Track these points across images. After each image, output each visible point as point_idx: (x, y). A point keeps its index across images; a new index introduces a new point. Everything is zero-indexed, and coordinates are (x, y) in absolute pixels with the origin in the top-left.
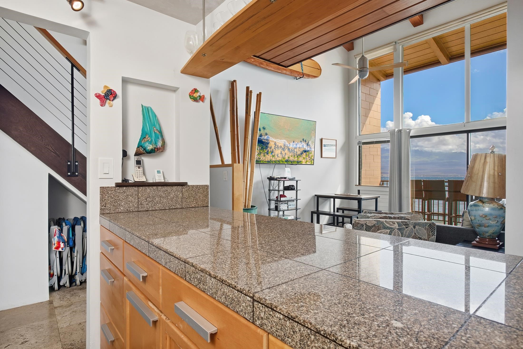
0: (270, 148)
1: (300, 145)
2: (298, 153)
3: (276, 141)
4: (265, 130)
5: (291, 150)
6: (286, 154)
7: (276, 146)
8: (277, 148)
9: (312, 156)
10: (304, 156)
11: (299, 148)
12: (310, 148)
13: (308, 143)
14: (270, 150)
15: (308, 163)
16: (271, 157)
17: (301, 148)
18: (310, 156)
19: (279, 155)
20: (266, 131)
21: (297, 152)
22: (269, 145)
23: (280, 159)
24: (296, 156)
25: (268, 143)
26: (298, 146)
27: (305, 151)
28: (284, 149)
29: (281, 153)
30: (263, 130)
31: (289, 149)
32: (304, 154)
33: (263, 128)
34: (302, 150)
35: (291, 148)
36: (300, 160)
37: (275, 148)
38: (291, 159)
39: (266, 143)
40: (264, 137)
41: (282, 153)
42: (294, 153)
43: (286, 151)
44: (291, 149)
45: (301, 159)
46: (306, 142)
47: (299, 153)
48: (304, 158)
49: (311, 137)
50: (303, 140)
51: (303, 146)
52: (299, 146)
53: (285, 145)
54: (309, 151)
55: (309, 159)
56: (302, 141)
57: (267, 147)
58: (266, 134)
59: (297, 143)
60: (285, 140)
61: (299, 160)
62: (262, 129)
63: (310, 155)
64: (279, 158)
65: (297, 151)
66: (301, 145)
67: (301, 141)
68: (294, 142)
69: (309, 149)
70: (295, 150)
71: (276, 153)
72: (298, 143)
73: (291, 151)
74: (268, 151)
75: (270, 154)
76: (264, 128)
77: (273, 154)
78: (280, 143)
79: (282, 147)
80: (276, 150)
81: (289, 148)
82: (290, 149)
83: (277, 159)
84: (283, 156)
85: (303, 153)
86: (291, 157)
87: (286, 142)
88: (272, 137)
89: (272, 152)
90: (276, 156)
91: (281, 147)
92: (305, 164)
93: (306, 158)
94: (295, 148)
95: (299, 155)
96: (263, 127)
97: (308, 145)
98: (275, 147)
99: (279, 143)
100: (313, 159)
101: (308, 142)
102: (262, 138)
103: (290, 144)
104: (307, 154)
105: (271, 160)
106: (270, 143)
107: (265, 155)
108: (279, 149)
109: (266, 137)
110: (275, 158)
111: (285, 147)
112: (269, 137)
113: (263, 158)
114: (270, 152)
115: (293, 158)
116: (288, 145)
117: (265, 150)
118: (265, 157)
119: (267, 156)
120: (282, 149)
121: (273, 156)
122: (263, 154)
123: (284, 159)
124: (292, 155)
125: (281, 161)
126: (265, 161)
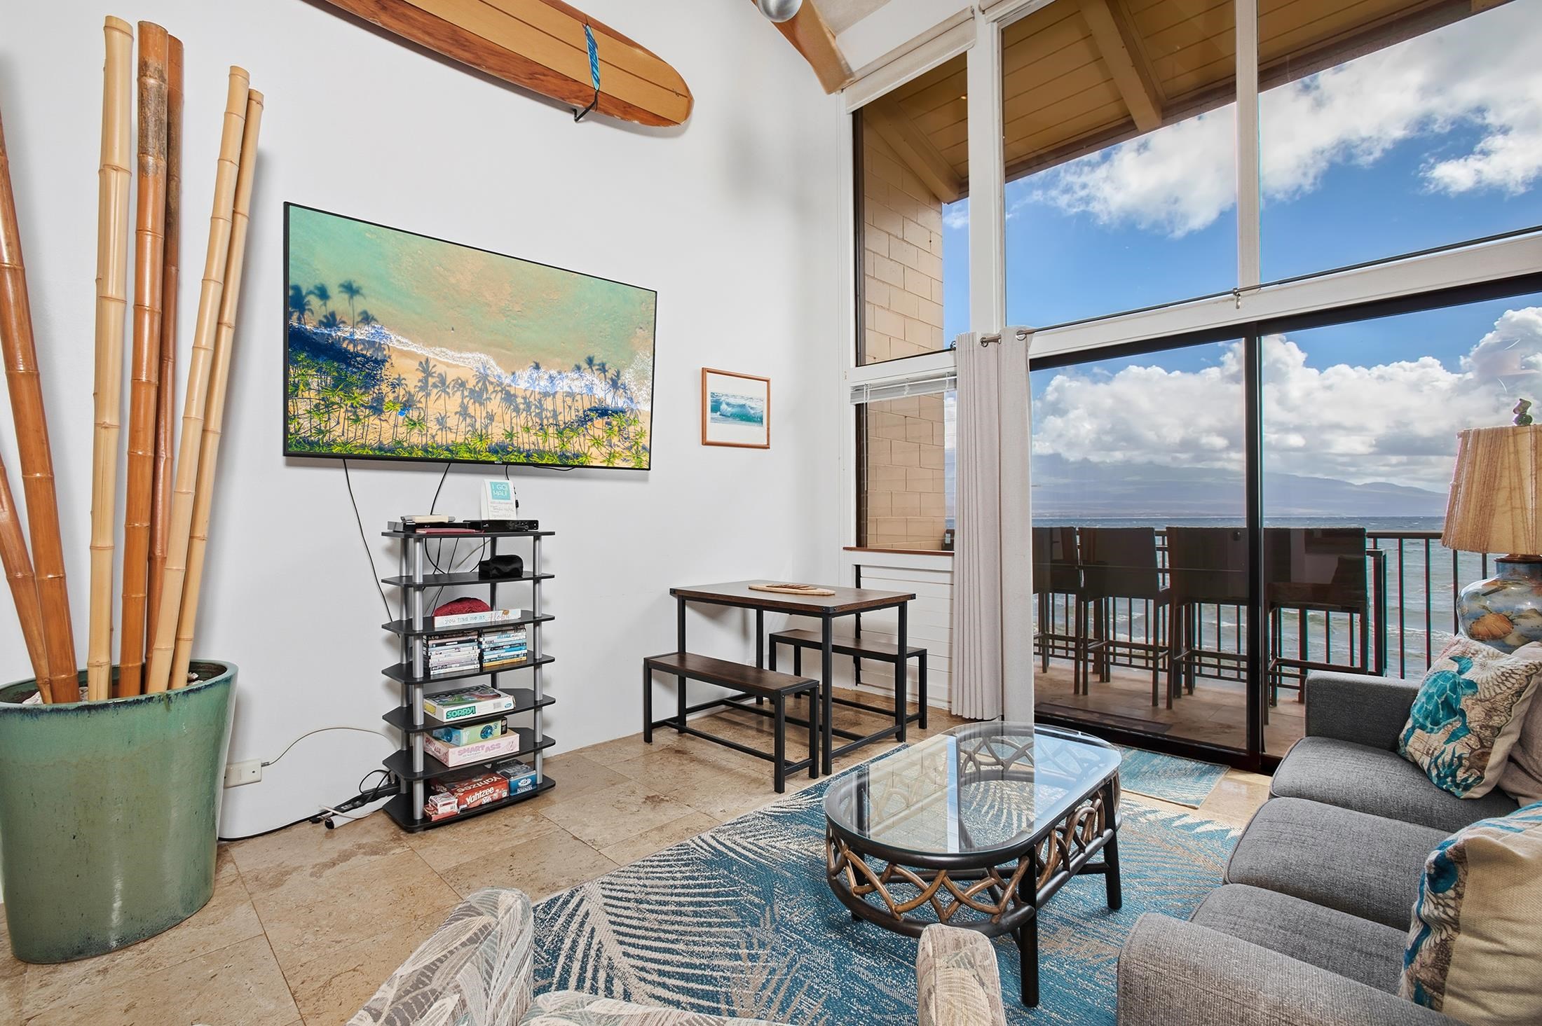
0: (394, 386)
1: (571, 383)
2: (561, 418)
3: (431, 356)
4: (357, 298)
5: (520, 400)
6: (491, 417)
7: (431, 380)
8: (435, 386)
9: (641, 434)
10: (598, 433)
11: (571, 395)
12: (631, 400)
13: (618, 376)
14: (391, 396)
15: (618, 463)
16: (401, 430)
17: (578, 397)
18: (631, 435)
19: (452, 421)
20: (360, 304)
21: (554, 411)
22: (388, 372)
23: (460, 440)
24: (551, 430)
25: (379, 363)
26: (563, 386)
27: (603, 412)
28: (478, 396)
29: (464, 413)
30: (346, 296)
31: (509, 398)
32: (599, 422)
33: (342, 286)
34: (587, 406)
35: (520, 394)
36: (577, 447)
37: (423, 388)
38: (526, 441)
39: (368, 360)
40: (349, 329)
41: (471, 411)
42: (539, 415)
43: (495, 404)
44: (525, 398)
45: (577, 444)
46: (603, 369)
47: (567, 416)
48: (597, 442)
49: (632, 355)
50: (590, 361)
51: (591, 389)
52: (566, 389)
53: (483, 378)
54: (623, 412)
55: (627, 444)
56: (584, 365)
57: (371, 380)
58: (367, 319)
59: (554, 372)
60: (488, 353)
61: (569, 447)
62: (333, 291)
63: (631, 429)
64: (451, 437)
65: (560, 409)
66: (576, 383)
67: (578, 368)
68: (537, 367)
69: (621, 403)
70: (548, 404)
71: (430, 412)
72: (560, 373)
73: (522, 406)
74: (380, 399)
75: (392, 415)
76: (350, 290)
77: (414, 414)
78: (457, 366)
79: (470, 385)
80: (433, 397)
81: (508, 393)
82: (515, 396)
83: (438, 439)
84: (478, 426)
85: (591, 420)
86: (526, 435)
87: (492, 362)
88: (404, 332)
89: (407, 406)
90: (433, 427)
91: (463, 385)
92: (605, 465)
93: (610, 441)
94: (546, 395)
95: (569, 426)
96: (342, 281)
97: (615, 384)
98: (425, 381)
99: (448, 365)
100: (644, 448)
101: (618, 373)
102: (339, 334)
103: (513, 373)
104: (614, 423)
105: (399, 442)
106: (389, 360)
107: (357, 416)
108: (448, 393)
109: (362, 333)
110: (426, 435)
111: (484, 384)
112: (387, 333)
113: (345, 431)
114: (394, 403)
115: (533, 438)
116: (503, 377)
117: (357, 392)
118: (360, 427)
119: (373, 420)
120: (466, 393)
121: (415, 424)
122: (347, 410)
123: (481, 440)
124: (530, 424)
125: (463, 448)
126: (363, 446)
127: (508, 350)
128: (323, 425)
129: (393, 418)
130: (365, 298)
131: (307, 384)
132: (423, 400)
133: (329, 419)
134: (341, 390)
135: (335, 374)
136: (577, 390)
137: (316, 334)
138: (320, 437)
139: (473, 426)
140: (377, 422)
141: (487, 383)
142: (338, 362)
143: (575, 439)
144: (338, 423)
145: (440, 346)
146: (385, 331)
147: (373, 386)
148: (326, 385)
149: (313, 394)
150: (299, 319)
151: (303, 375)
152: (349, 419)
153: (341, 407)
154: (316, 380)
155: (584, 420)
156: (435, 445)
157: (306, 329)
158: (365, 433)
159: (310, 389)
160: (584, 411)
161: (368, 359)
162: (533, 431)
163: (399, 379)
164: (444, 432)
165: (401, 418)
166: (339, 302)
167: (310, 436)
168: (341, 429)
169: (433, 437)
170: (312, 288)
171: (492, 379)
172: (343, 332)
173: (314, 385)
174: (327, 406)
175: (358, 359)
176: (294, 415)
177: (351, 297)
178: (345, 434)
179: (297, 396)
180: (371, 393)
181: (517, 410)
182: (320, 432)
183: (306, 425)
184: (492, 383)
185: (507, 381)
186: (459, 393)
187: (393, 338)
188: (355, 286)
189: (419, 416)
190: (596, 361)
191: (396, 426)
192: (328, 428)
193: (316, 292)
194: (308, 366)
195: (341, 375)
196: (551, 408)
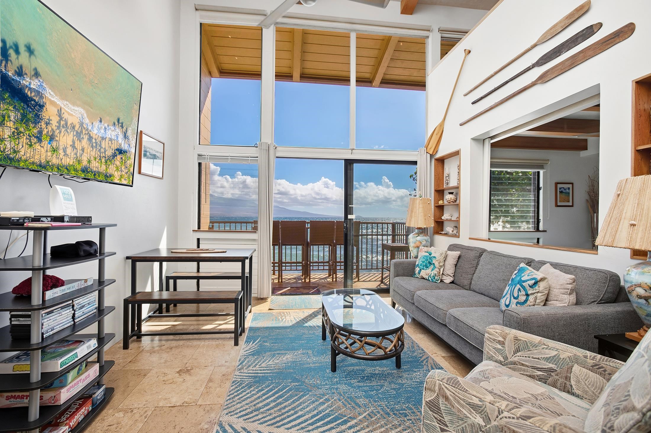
0: (47, 124)
1: (111, 132)
2: (107, 153)
3: (62, 106)
4: (32, 57)
5: (94, 141)
6: (83, 150)
7: (62, 123)
8: (63, 127)
9: (131, 165)
10: (118, 163)
11: (111, 140)
12: (129, 145)
13: (126, 131)
14: (46, 131)
15: (123, 181)
16: (49, 154)
17: (113, 142)
18: (128, 165)
19: (69, 151)
21: (105, 149)
22: (45, 114)
23: (71, 163)
24: (103, 160)
25: (41, 107)
26: (109, 134)
27: (120, 151)
28: (79, 136)
29: (73, 146)
30: (28, 55)
31: (90, 138)
32: (119, 157)
33: (26, 46)
34: (116, 147)
35: (94, 137)
37: (58, 127)
38: (95, 166)
40: (28, 79)
41: (76, 145)
42: (100, 151)
43: (85, 142)
44: (95, 140)
45: (112, 170)
46: (122, 126)
47: (109, 152)
48: (117, 168)
49: (132, 119)
50: (117, 121)
51: (117, 138)
52: (110, 136)
53: (81, 124)
54: (126, 152)
55: (126, 171)
56: (116, 123)
57: (37, 119)
58: (37, 74)
59: (106, 125)
60: (84, 109)
61: (108, 170)
62: (22, 49)
63: (128, 162)
64: (68, 160)
65: (107, 149)
66: (113, 133)
67: (114, 124)
68: (101, 121)
69: (126, 147)
70: (103, 144)
71: (61, 143)
72: (108, 126)
73: (94, 144)
74: (40, 132)
75: (45, 143)
76: (30, 50)
77: (54, 144)
78: (72, 115)
79: (76, 129)
80: (62, 134)
81: (90, 135)
82: (92, 138)
83: (63, 161)
84: (78, 154)
85: (116, 156)
86: (94, 162)
87: (85, 115)
88: (52, 88)
89: (52, 138)
90: (62, 153)
91: (74, 127)
92: (119, 182)
93: (121, 168)
94: (103, 138)
95: (109, 158)
96: (26, 43)
97: (125, 135)
98: (59, 122)
99: (69, 114)
100: (131, 173)
101: (127, 129)
102: (24, 82)
103: (92, 123)
104: (123, 158)
105: (48, 162)
106: (45, 106)
107: (31, 142)
108: (68, 132)
109: (34, 84)
110: (59, 158)
111: (82, 129)
112: (45, 86)
113: (26, 152)
114: (47, 136)
115: (97, 164)
116: (89, 125)
117: (31, 125)
118: (32, 150)
119: (37, 146)
120: (75, 134)
121: (54, 151)
122: (27, 138)
123: (79, 164)
124: (96, 156)
125: (72, 167)
126: (33, 163)
127: (92, 108)
128: (16, 147)
129: (46, 146)
130: (36, 58)
131: (9, 117)
132: (58, 135)
133: (19, 143)
134: (24, 123)
135: (22, 111)
136: (113, 138)
137: (13, 80)
138: (15, 155)
139: (76, 154)
140: (39, 147)
141: (83, 128)
142: (24, 103)
143: (111, 166)
144: (23, 146)
145: (67, 101)
146: (44, 85)
147: (38, 122)
148: (18, 119)
149: (11, 124)
150: (5, 66)
151: (7, 109)
152: (28, 144)
153: (24, 135)
154: (13, 114)
155: (114, 156)
156: (62, 165)
157: (9, 75)
158: (34, 155)
159: (10, 120)
160: (115, 150)
161: (36, 103)
162: (97, 160)
163: (49, 119)
164: (66, 157)
165: (49, 146)
166: (24, 59)
167: (10, 154)
168: (24, 151)
169: (61, 160)
170: (12, 44)
171: (85, 126)
172: (25, 82)
173: (12, 118)
174: (18, 134)
175: (32, 102)
176: (3, 138)
177: (30, 56)
178: (26, 155)
179: (4, 125)
180: (37, 127)
181: (92, 147)
182: (15, 152)
183: (8, 146)
184: (84, 128)
185: (90, 128)
186: (72, 133)
187: (47, 91)
188: (32, 47)
189: (56, 146)
190: (120, 121)
191: (47, 151)
192: (18, 149)
193: (14, 47)
194: (9, 103)
195: (24, 112)
196: (104, 147)
